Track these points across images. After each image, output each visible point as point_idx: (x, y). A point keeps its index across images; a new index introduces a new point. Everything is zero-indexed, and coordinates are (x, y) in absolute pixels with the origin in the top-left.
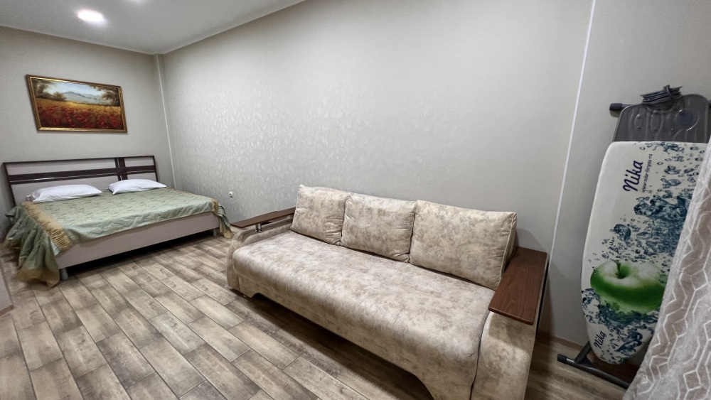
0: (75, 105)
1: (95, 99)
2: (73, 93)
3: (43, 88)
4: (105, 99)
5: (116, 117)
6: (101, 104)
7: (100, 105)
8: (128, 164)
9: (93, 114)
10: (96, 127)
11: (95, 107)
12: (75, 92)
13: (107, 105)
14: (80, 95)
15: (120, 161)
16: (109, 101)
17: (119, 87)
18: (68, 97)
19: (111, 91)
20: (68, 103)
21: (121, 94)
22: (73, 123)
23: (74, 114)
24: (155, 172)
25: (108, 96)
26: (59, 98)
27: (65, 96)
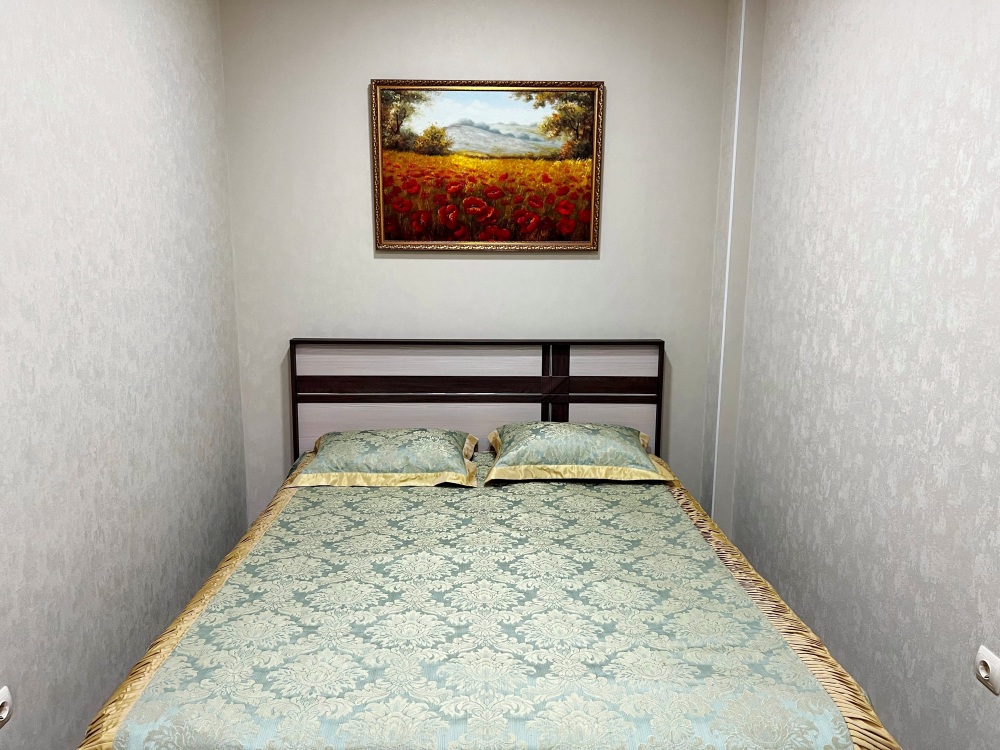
0: (471, 164)
1: (525, 138)
2: (470, 124)
3: (402, 115)
4: (551, 133)
5: (574, 196)
6: (537, 153)
7: (532, 158)
8: (581, 365)
9: (512, 191)
10: (514, 237)
11: (520, 165)
12: (477, 122)
13: (552, 158)
14: (486, 128)
15: (557, 352)
16: (561, 142)
17: (599, 85)
18: (457, 140)
19: (574, 105)
20: (455, 160)
21: (602, 110)
22: (458, 224)
23: (463, 195)
24: (658, 401)
25: (561, 124)
26: (435, 145)
27: (450, 134)
